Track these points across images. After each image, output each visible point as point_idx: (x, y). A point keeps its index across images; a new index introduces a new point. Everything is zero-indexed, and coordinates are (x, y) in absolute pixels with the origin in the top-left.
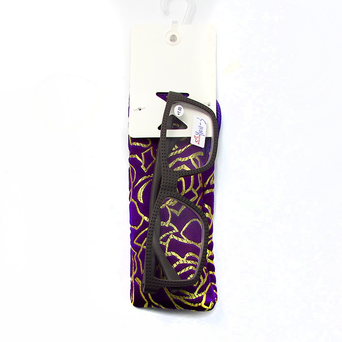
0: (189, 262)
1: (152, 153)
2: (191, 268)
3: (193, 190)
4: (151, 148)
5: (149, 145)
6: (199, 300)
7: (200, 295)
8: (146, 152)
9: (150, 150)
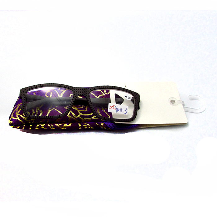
0: (37, 112)
1: (101, 95)
2: (34, 112)
3: (80, 115)
4: (104, 95)
5: (106, 93)
6: (15, 116)
7: (17, 116)
8: (101, 92)
9: (102, 94)
